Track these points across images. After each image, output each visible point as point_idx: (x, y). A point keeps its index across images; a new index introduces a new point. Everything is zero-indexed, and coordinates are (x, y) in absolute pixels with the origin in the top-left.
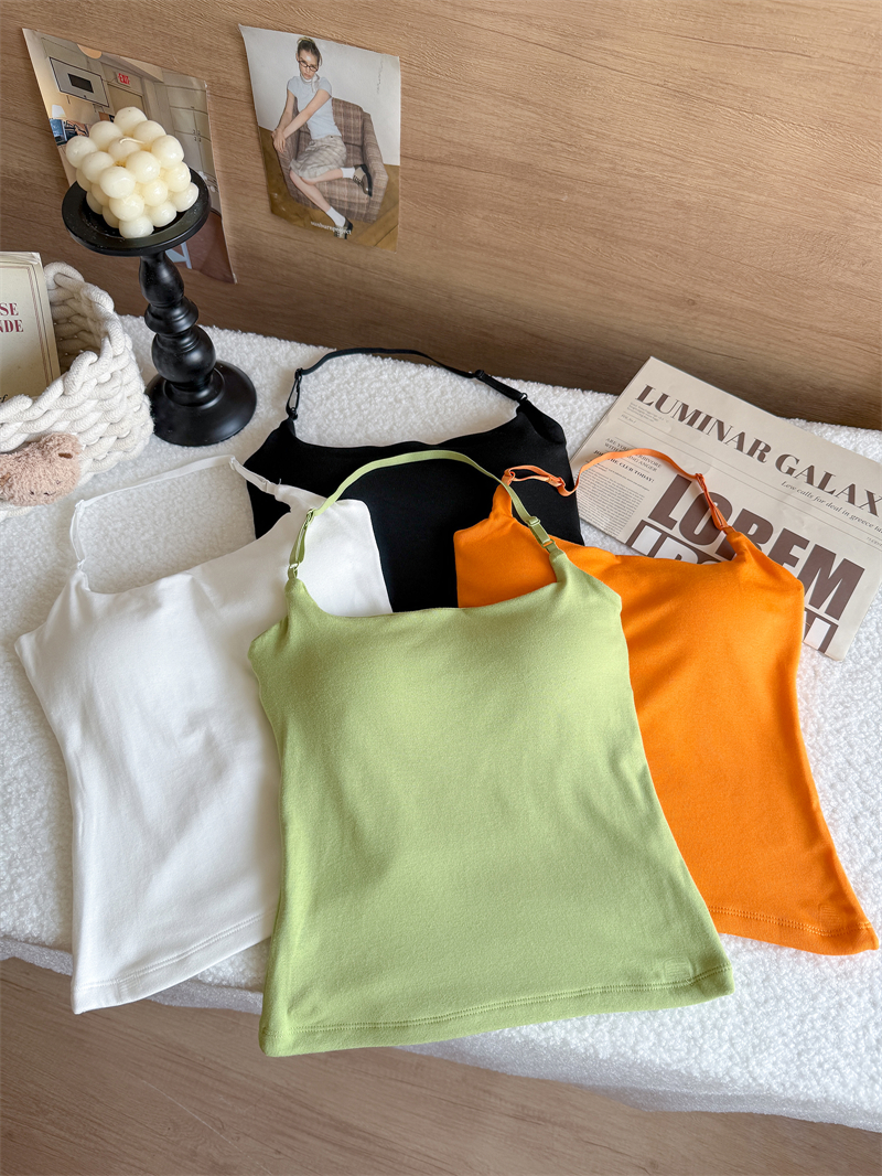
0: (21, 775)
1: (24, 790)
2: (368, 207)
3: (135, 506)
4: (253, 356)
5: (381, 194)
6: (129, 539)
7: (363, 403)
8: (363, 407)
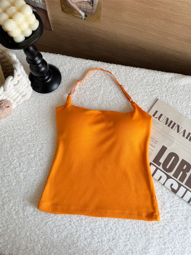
0: (6, 196)
1: (7, 201)
2: (92, 10)
3: (29, 113)
4: (59, 62)
5: (96, 6)
6: (29, 124)
7: (92, 77)
8: (92, 79)
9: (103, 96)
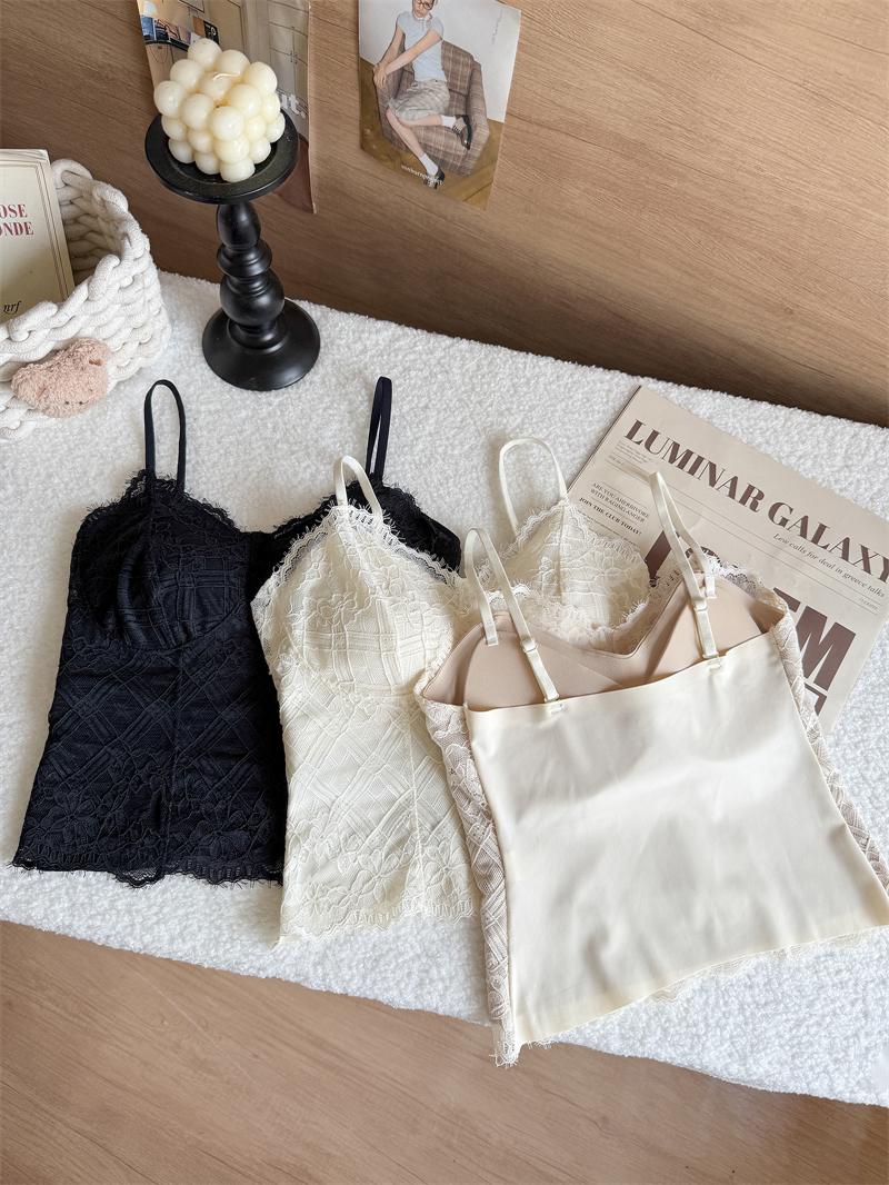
9: (435, 437)
